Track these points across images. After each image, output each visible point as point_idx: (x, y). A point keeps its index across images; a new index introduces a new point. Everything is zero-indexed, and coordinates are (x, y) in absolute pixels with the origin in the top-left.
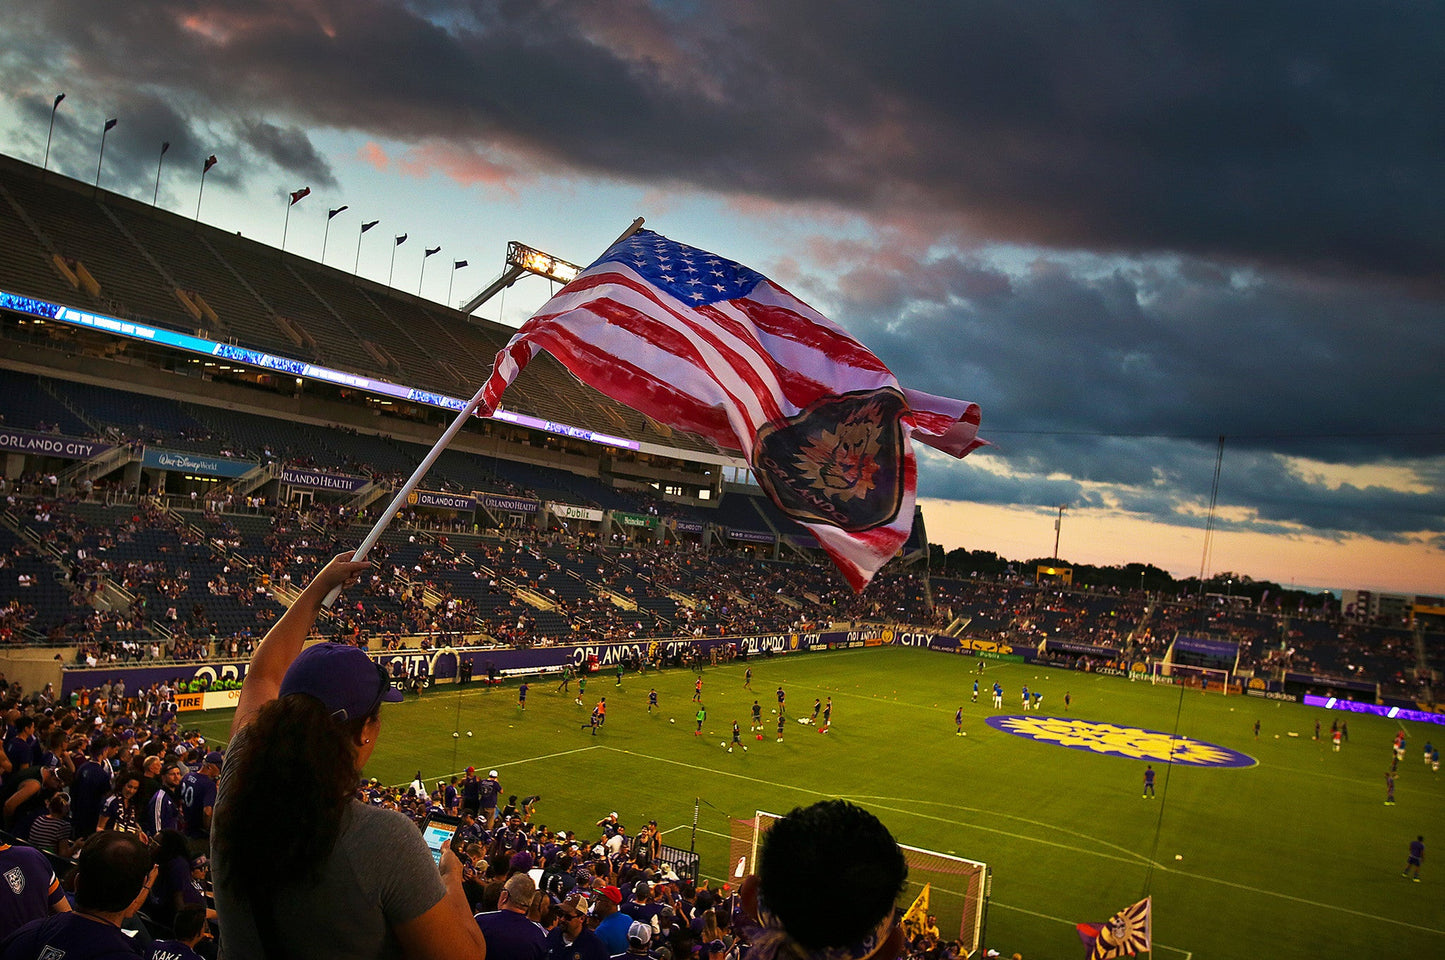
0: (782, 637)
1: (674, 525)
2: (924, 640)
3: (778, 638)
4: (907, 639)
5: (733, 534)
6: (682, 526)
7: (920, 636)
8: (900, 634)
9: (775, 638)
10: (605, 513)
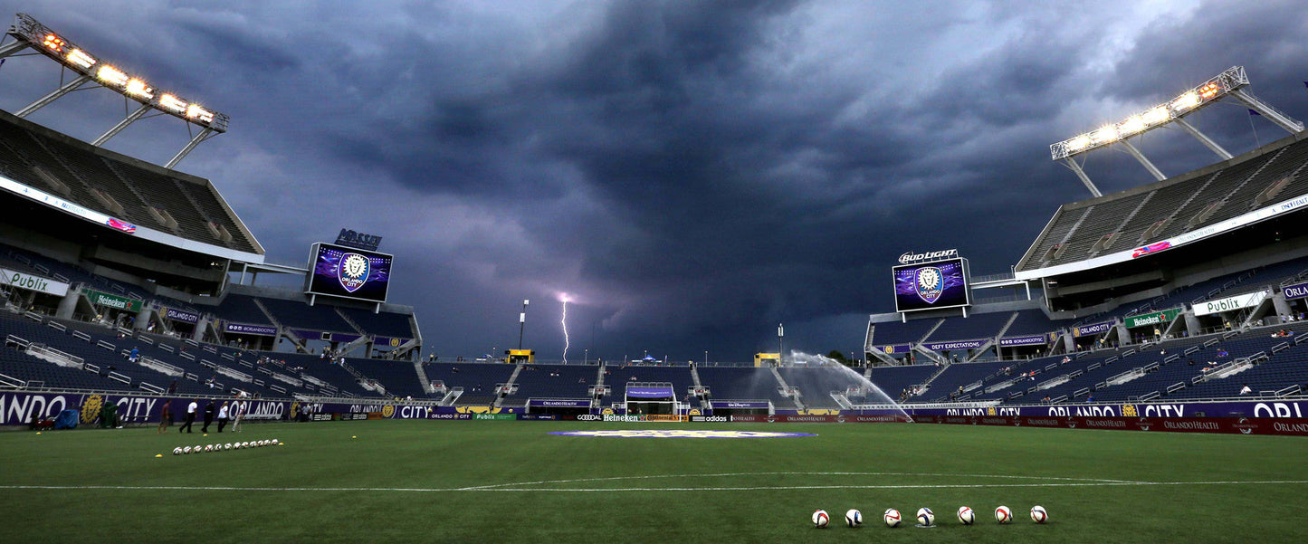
0: (281, 404)
1: (163, 312)
2: (422, 412)
3: (277, 404)
4: (407, 412)
5: (231, 327)
6: (173, 314)
7: (419, 408)
8: (400, 408)
9: (273, 404)
10: (73, 288)
